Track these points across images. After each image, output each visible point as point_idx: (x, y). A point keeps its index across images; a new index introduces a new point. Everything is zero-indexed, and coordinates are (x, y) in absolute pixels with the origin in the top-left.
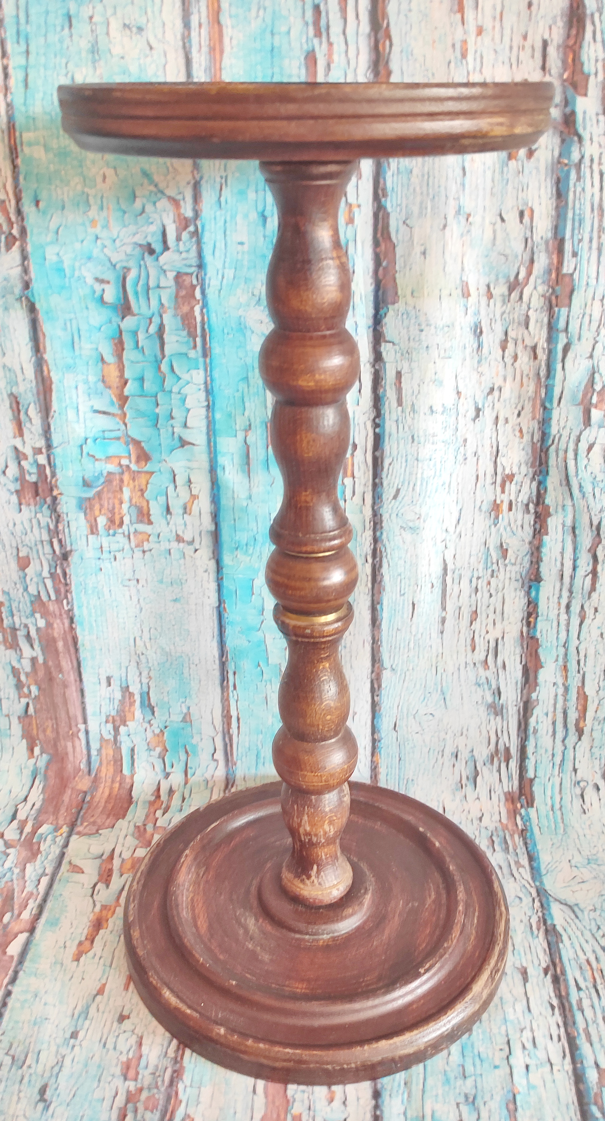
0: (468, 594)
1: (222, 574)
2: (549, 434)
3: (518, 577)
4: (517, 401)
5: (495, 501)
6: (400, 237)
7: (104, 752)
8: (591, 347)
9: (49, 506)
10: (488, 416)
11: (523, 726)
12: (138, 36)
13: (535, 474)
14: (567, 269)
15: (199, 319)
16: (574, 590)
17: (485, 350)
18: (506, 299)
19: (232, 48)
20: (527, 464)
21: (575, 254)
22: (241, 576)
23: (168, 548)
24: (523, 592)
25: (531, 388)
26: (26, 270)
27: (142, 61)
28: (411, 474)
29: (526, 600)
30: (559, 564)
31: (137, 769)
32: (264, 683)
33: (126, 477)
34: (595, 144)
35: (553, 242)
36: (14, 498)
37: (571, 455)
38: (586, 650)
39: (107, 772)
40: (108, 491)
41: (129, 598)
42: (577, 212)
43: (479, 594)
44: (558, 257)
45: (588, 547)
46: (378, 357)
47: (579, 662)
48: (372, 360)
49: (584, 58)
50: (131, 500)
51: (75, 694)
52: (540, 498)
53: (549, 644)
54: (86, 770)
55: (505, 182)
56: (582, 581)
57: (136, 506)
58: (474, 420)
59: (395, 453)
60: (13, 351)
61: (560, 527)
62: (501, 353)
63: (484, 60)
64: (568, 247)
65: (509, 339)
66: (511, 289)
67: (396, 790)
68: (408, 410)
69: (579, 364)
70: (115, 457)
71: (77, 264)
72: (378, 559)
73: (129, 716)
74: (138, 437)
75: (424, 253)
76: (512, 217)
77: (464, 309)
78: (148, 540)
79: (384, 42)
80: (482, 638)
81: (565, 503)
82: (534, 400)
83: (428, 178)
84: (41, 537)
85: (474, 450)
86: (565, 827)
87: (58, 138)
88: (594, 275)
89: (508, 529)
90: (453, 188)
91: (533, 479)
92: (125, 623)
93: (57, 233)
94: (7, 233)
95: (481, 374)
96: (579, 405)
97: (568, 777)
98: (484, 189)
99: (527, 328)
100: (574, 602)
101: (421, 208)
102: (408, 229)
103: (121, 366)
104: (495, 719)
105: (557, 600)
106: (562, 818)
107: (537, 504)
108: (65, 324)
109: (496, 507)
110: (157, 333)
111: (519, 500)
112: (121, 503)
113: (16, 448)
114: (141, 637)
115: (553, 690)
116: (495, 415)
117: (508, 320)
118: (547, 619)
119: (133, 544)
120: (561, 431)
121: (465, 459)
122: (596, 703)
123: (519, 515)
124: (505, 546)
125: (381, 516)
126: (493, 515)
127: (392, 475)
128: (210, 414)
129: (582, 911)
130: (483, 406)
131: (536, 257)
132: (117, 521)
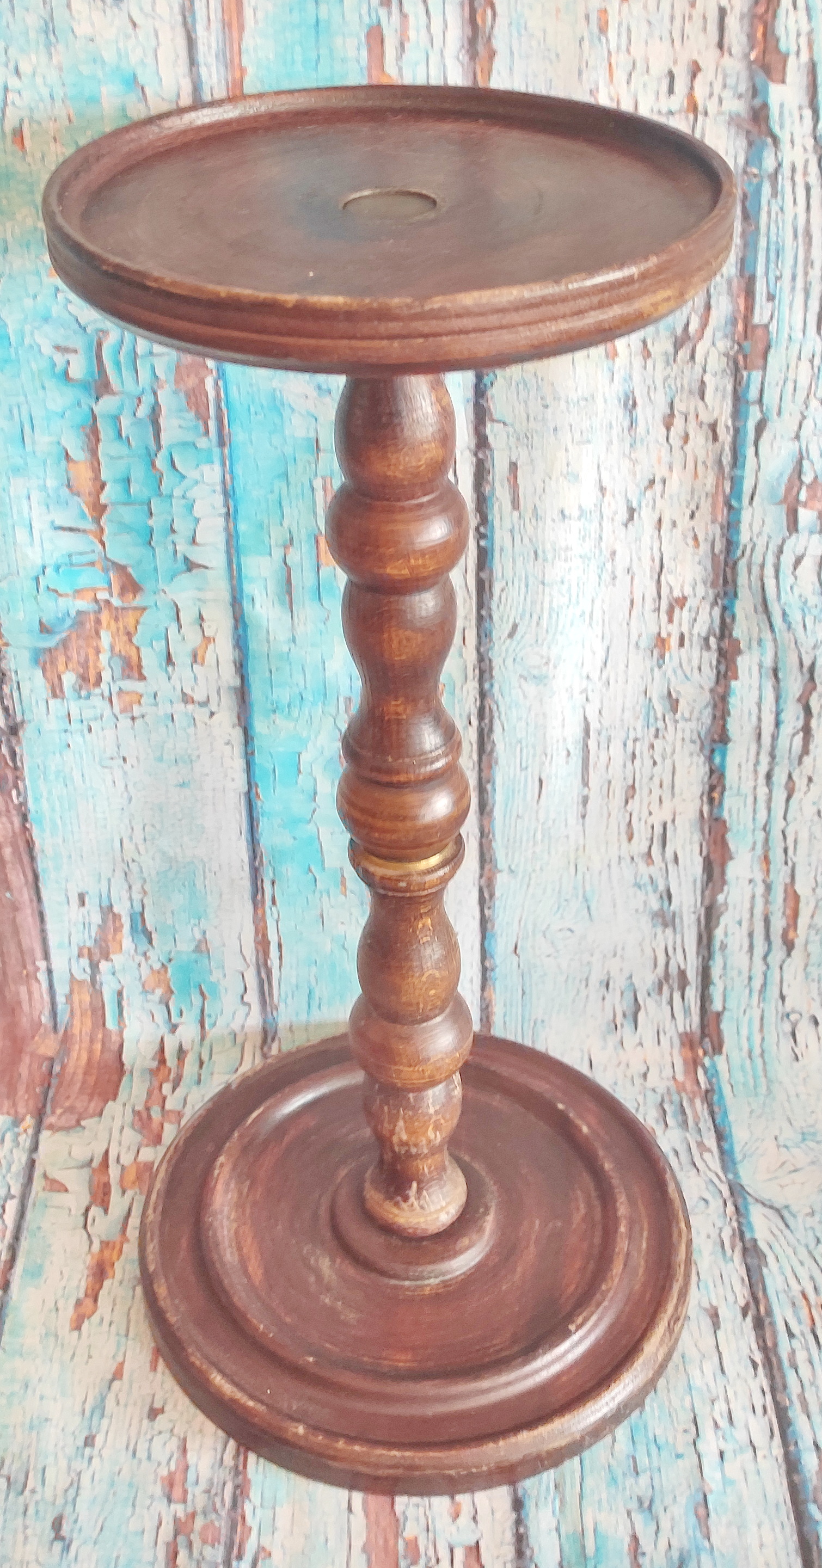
0: (621, 763)
1: (253, 746)
2: (737, 544)
3: (695, 737)
4: (689, 498)
5: (659, 634)
7: (76, 998)
8: (798, 423)
10: (646, 518)
11: (706, 940)
12: (116, 9)
13: (717, 596)
14: (759, 317)
15: (212, 394)
16: (778, 753)
17: (641, 429)
18: (670, 361)
19: (256, 22)
20: (705, 583)
21: (771, 297)
22: (281, 749)
23: (169, 712)
24: (702, 758)
25: (710, 480)
27: (121, 45)
28: (533, 603)
29: (707, 769)
30: (754, 719)
31: (127, 1021)
32: (318, 895)
33: (105, 617)
34: (798, 148)
35: (739, 283)
37: (769, 571)
38: (796, 833)
39: (82, 1028)
40: (78, 637)
41: (111, 783)
42: (773, 239)
43: (637, 762)
44: (746, 300)
45: (797, 695)
46: (482, 442)
47: (786, 850)
48: (473, 446)
49: (780, 31)
50: (112, 648)
51: (30, 919)
52: (725, 629)
53: (742, 827)
54: (50, 1025)
56: (790, 739)
57: (120, 656)
58: (626, 525)
59: (509, 574)
61: (755, 669)
62: (664, 431)
63: (634, 36)
64: (760, 288)
65: (676, 412)
66: (678, 345)
67: (520, 1041)
68: (528, 515)
69: (780, 448)
70: (87, 590)
71: (28, 328)
72: (487, 721)
73: (112, 946)
74: (123, 562)
77: (609, 374)
78: (139, 702)
79: (485, 11)
80: (643, 822)
81: (762, 636)
82: (715, 496)
85: (627, 564)
86: (769, 1082)
88: (800, 325)
89: (679, 672)
91: (715, 603)
92: (105, 819)
95: (635, 462)
96: (781, 503)
97: (772, 1007)
99: (702, 398)
100: (777, 771)
103: (96, 464)
104: (664, 932)
105: (752, 768)
106: (765, 1070)
107: (721, 637)
108: (11, 411)
109: (661, 643)
110: (149, 417)
111: (695, 632)
112: (98, 651)
114: (131, 838)
115: (748, 890)
116: (656, 518)
117: (673, 387)
118: (738, 793)
119: (117, 709)
120: (755, 539)
121: (614, 578)
122: (812, 904)
123: (693, 652)
124: (674, 695)
125: (490, 660)
126: (656, 652)
127: (506, 605)
128: (231, 525)
129: (794, 1216)
130: (640, 506)
131: (713, 302)
132: (92, 678)
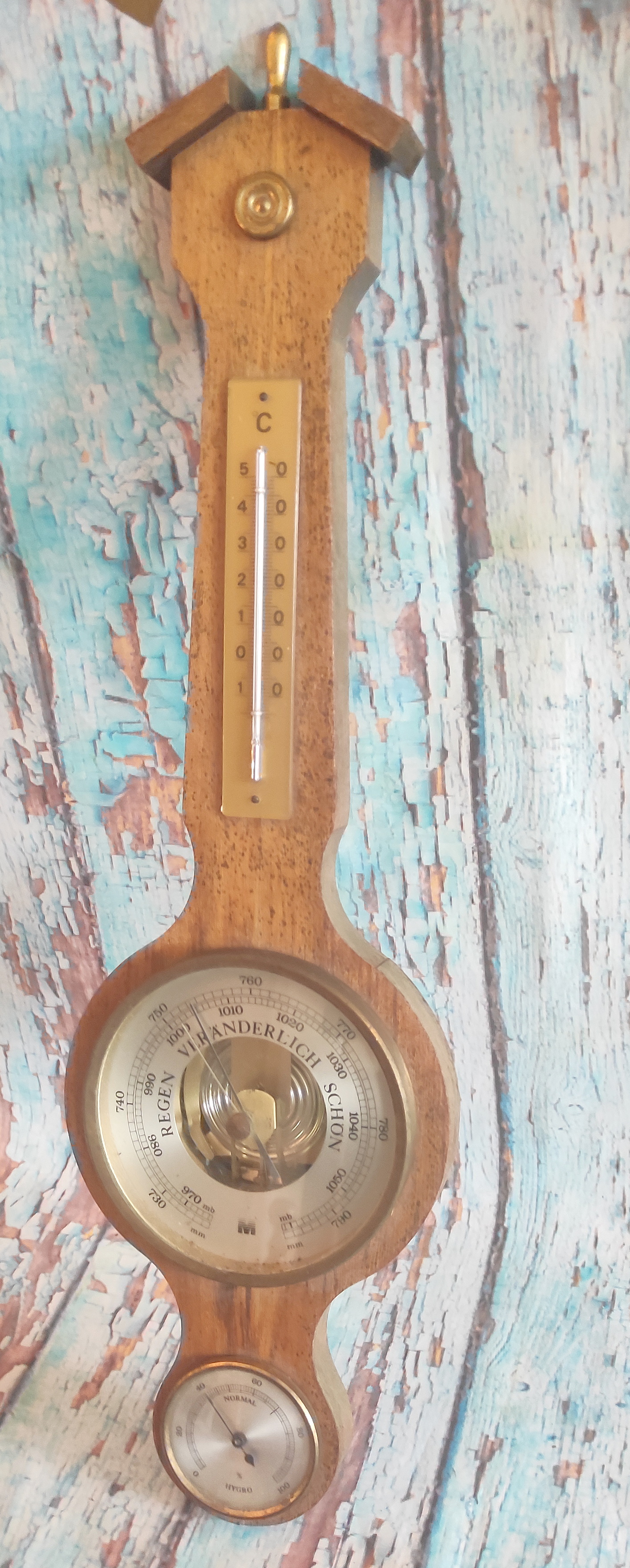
6: (489, 466)
9: (61, 816)
36: (19, 805)
46: (469, 632)
48: (461, 635)
59: (501, 760)
68: (516, 702)
70: (137, 756)
71: (69, 509)
72: (488, 899)
74: (163, 732)
75: (524, 488)
77: (587, 564)
83: (523, 383)
84: (55, 855)
90: (560, 396)
98: (606, 396)
101: (516, 425)
102: (500, 455)
110: (176, 597)
113: (15, 742)
121: (604, 770)
125: (488, 843)
127: (499, 790)
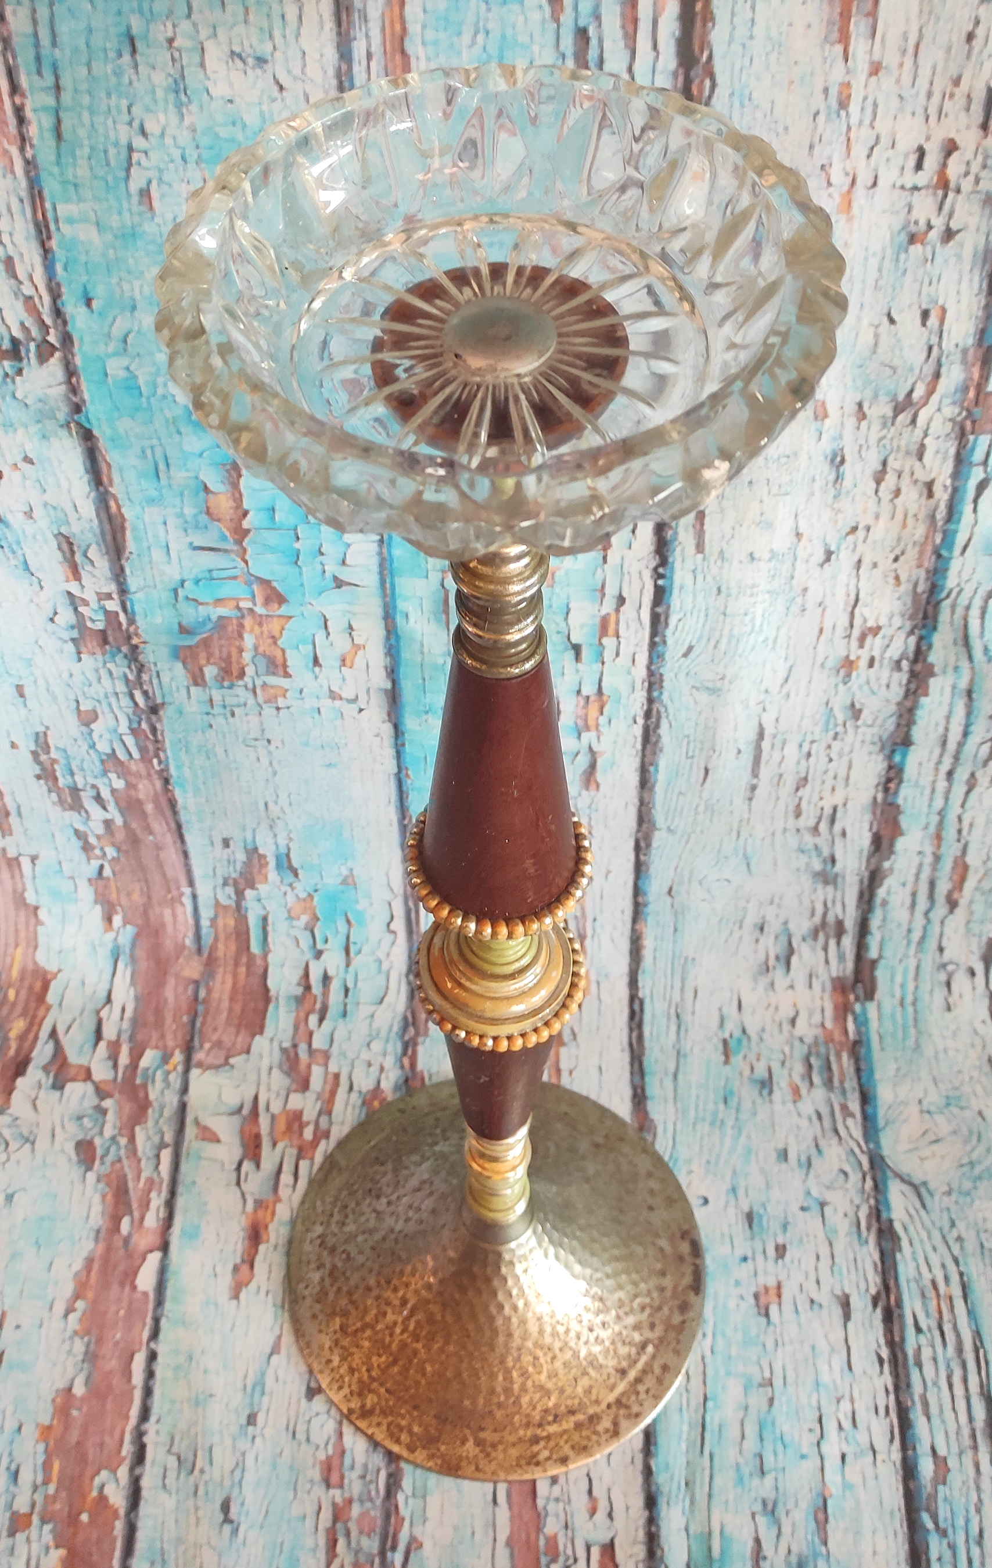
0: (795, 760)
1: (404, 739)
2: (942, 589)
3: (876, 739)
4: (894, 544)
5: (847, 657)
7: (220, 920)
10: (845, 560)
11: (867, 898)
12: (258, 71)
13: (914, 628)
16: (962, 756)
17: (847, 482)
18: (886, 423)
20: (903, 616)
23: (315, 705)
24: (881, 757)
25: (920, 531)
26: (74, 390)
27: (265, 108)
28: (712, 630)
29: (885, 765)
30: (940, 729)
31: (271, 946)
33: (248, 622)
35: (975, 352)
37: (975, 613)
38: (972, 819)
39: (226, 949)
40: (220, 638)
43: (812, 760)
44: (980, 371)
47: (960, 831)
50: (256, 648)
51: (174, 856)
52: (919, 655)
53: (915, 811)
55: (900, 273)
57: (264, 655)
58: (822, 565)
60: (59, 486)
61: (948, 690)
62: (873, 485)
63: (879, 111)
65: (889, 469)
66: (898, 410)
73: (257, 878)
76: (908, 320)
78: (284, 696)
79: (702, 81)
80: (812, 806)
81: (959, 664)
82: (923, 545)
85: (819, 600)
87: (120, 213)
89: (866, 687)
91: (911, 632)
93: (125, 341)
94: (39, 338)
95: (838, 511)
97: (928, 958)
99: (920, 458)
100: (958, 770)
103: (237, 495)
104: (823, 888)
105: (932, 765)
107: (914, 661)
108: (143, 452)
109: (848, 665)
111: (887, 655)
112: (241, 650)
114: (276, 803)
115: (916, 860)
116: (856, 558)
117: (888, 447)
118: (916, 785)
119: (261, 700)
120: (962, 585)
122: (981, 872)
123: (883, 673)
124: (858, 706)
126: (842, 672)
128: (385, 550)
129: (931, 1194)
130: (838, 549)
131: (943, 370)
132: (235, 673)
